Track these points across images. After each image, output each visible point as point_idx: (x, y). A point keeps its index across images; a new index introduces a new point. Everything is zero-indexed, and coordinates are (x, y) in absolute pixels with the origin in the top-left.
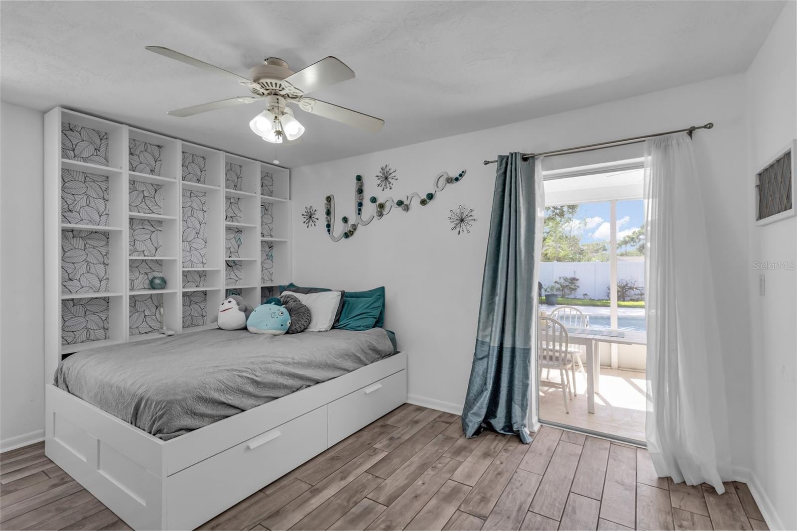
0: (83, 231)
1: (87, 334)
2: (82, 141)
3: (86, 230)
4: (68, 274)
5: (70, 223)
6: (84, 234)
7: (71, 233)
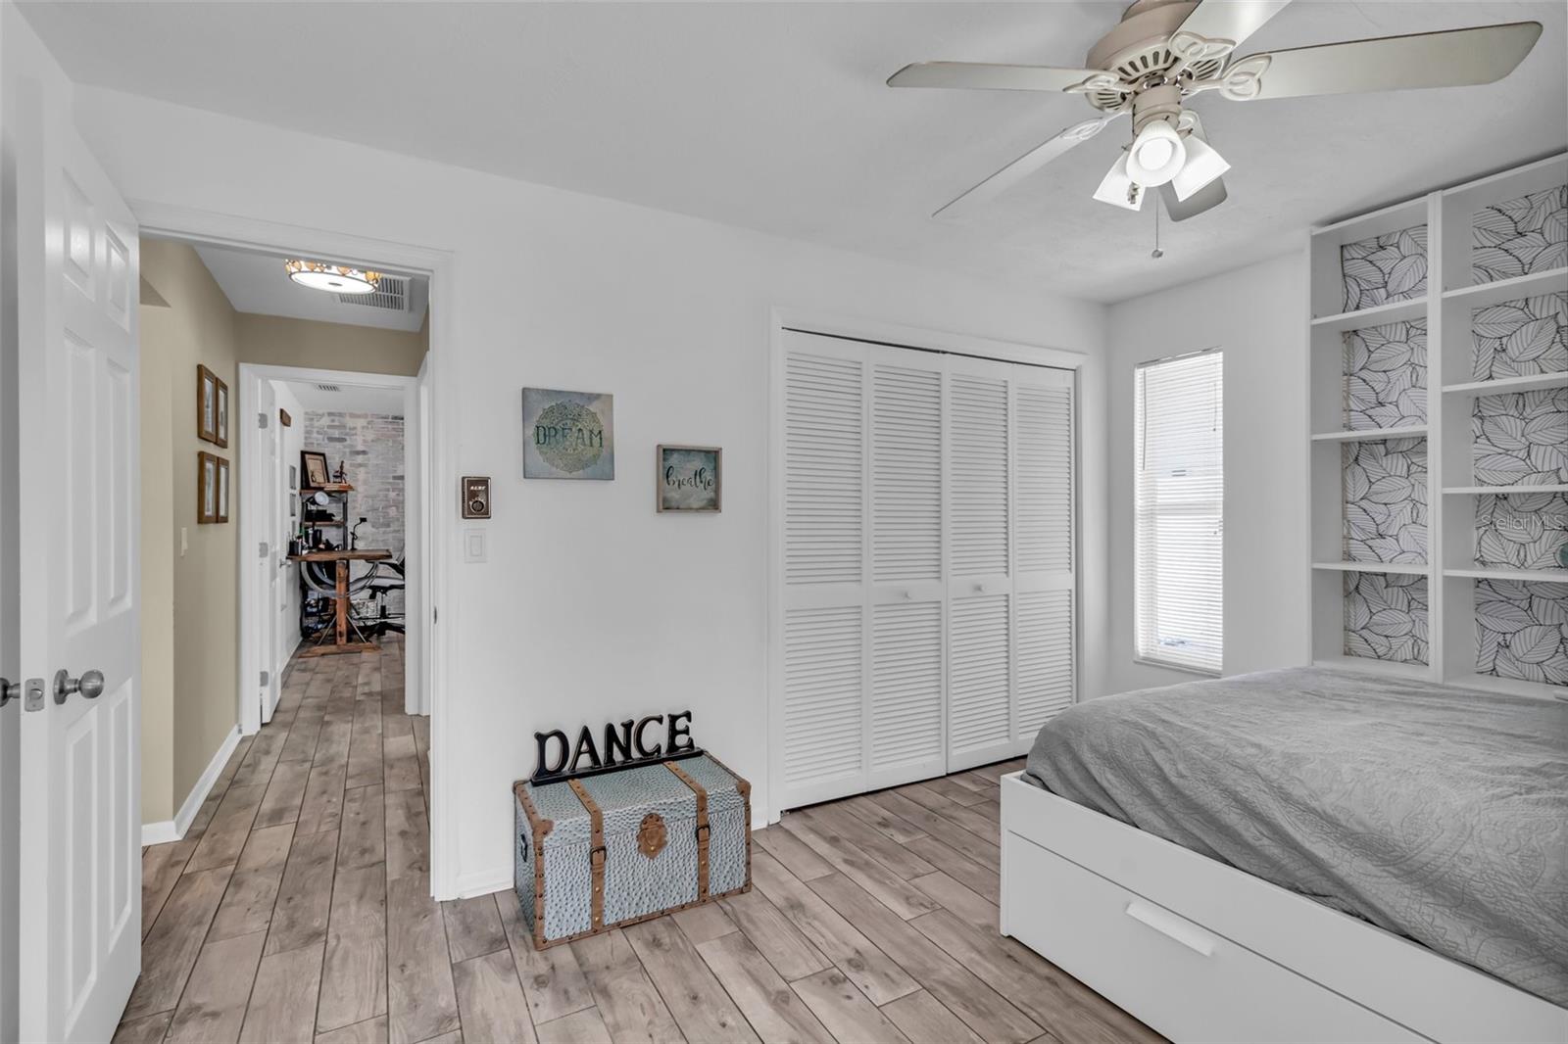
0: (1405, 439)
1: (1413, 648)
2: (1402, 260)
3: (1411, 436)
4: (1377, 525)
5: (1381, 427)
6: (1406, 444)
7: (1382, 446)
